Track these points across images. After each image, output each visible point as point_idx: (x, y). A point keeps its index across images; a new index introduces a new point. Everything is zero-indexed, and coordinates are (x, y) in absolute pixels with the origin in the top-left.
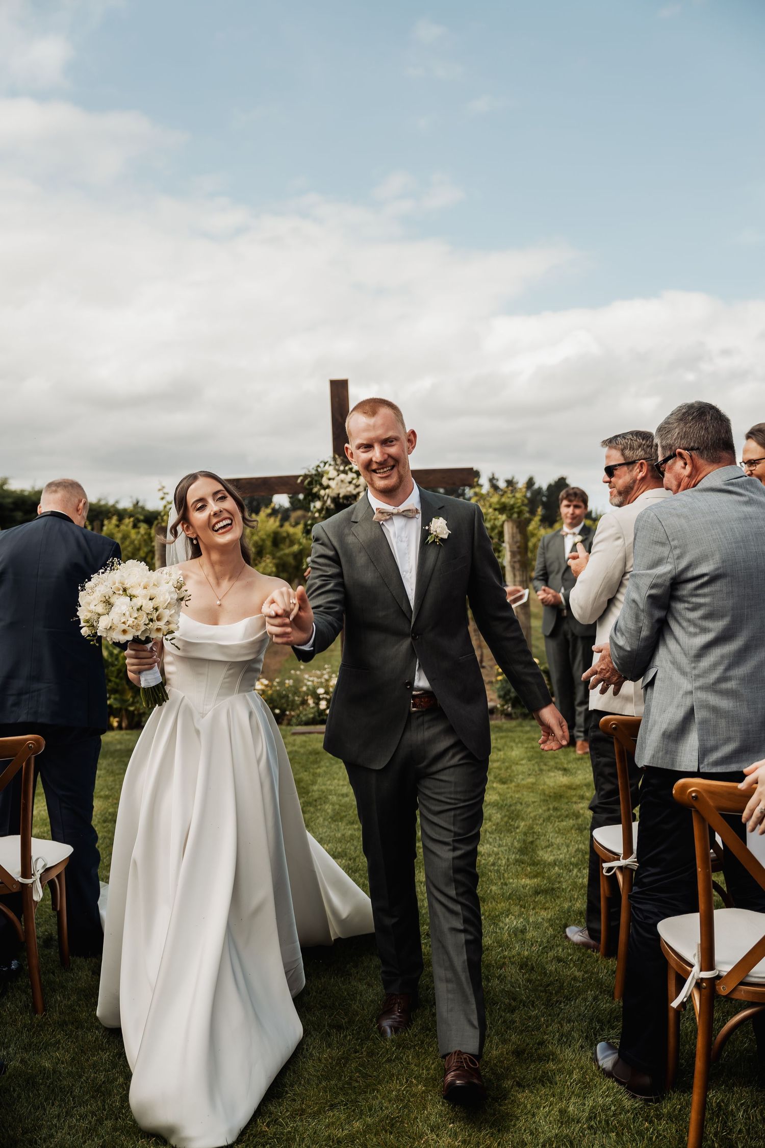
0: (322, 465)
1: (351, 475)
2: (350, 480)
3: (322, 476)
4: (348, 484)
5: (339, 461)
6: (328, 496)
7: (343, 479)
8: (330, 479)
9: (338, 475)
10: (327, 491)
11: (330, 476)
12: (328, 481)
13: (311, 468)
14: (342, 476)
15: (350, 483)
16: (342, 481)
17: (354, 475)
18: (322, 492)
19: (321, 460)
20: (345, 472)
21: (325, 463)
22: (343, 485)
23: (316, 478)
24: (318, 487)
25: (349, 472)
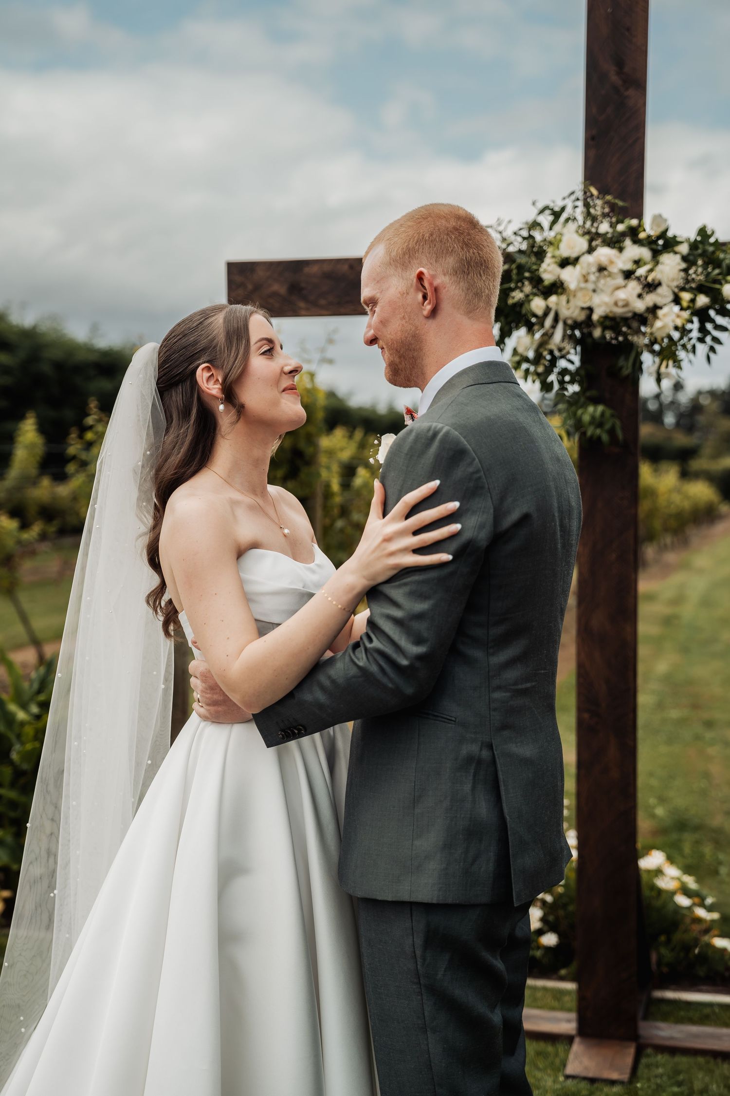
0: (545, 220)
1: (632, 251)
2: (629, 266)
3: (540, 255)
4: (620, 281)
5: (599, 206)
6: (556, 319)
7: (604, 261)
8: (565, 263)
9: (591, 250)
10: (553, 299)
11: (565, 251)
12: (558, 270)
13: (509, 233)
14: (604, 253)
15: (628, 275)
16: (602, 269)
17: (645, 253)
18: (538, 305)
19: (540, 205)
20: (615, 242)
21: (557, 215)
22: (606, 283)
23: (522, 260)
24: (528, 288)
25: (628, 242)
